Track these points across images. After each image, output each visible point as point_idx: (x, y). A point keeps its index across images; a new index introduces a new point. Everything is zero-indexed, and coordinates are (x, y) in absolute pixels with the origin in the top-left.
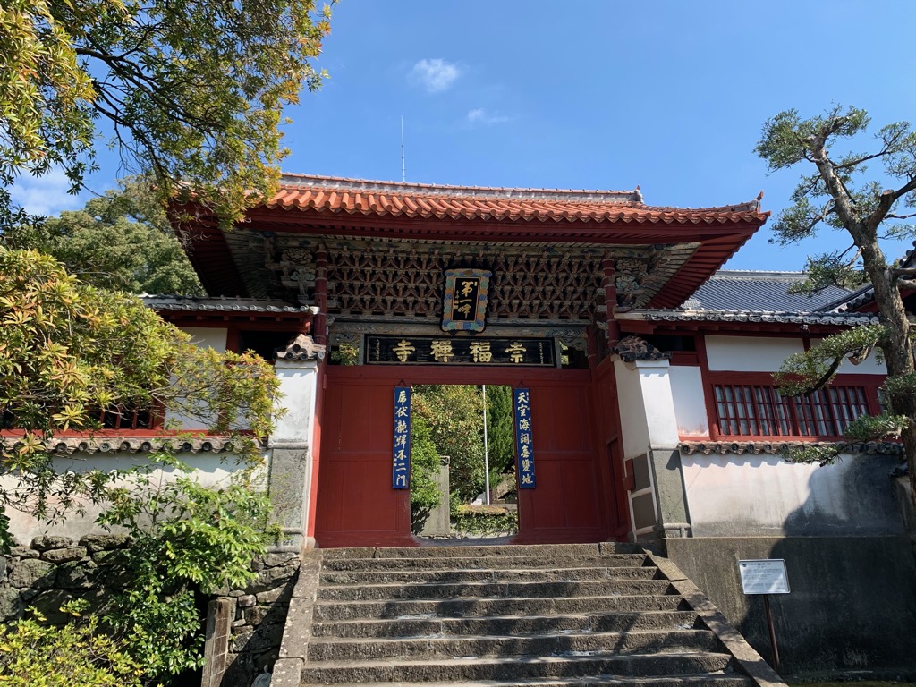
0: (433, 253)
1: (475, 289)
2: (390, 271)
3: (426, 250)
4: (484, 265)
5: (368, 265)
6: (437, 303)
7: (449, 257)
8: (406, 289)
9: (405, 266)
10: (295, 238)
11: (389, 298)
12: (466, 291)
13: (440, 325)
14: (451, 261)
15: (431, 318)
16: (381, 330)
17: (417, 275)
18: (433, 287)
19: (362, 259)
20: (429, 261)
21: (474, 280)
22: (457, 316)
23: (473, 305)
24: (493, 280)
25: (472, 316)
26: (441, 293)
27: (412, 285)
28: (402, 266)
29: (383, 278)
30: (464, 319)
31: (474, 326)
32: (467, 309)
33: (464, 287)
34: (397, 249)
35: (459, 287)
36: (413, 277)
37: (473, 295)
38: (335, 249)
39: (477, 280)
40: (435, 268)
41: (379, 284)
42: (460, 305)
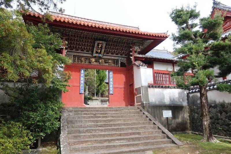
0: (93, 36)
1: (102, 46)
2: (81, 40)
3: (91, 35)
4: (105, 41)
5: (76, 38)
6: (92, 49)
7: (96, 37)
8: (85, 44)
9: (85, 39)
10: (58, 29)
11: (80, 47)
12: (100, 47)
13: (92, 54)
14: (97, 38)
15: (90, 52)
16: (78, 54)
17: (88, 41)
18: (92, 45)
19: (74, 36)
20: (91, 38)
21: (102, 44)
22: (97, 53)
23: (101, 50)
24: (106, 44)
25: (100, 53)
26: (93, 46)
27: (86, 44)
28: (84, 39)
29: (79, 41)
30: (98, 53)
31: (100, 55)
32: (99, 51)
33: (99, 45)
34: (84, 34)
35: (98, 45)
36: (87, 42)
37: (101, 48)
38: (68, 33)
39: (103, 44)
40: (92, 40)
41: (78, 43)
42: (98, 50)
